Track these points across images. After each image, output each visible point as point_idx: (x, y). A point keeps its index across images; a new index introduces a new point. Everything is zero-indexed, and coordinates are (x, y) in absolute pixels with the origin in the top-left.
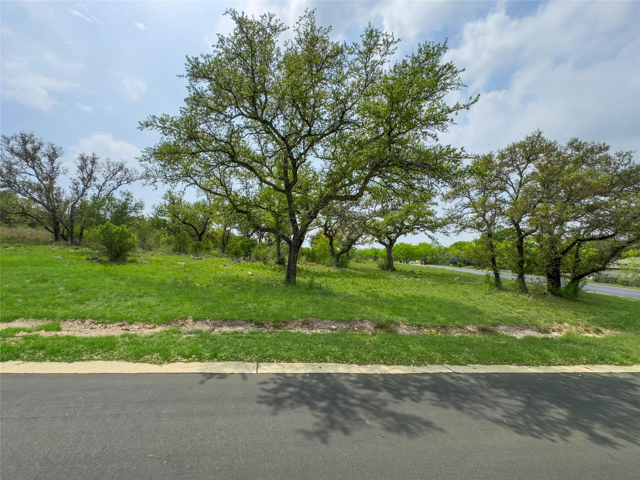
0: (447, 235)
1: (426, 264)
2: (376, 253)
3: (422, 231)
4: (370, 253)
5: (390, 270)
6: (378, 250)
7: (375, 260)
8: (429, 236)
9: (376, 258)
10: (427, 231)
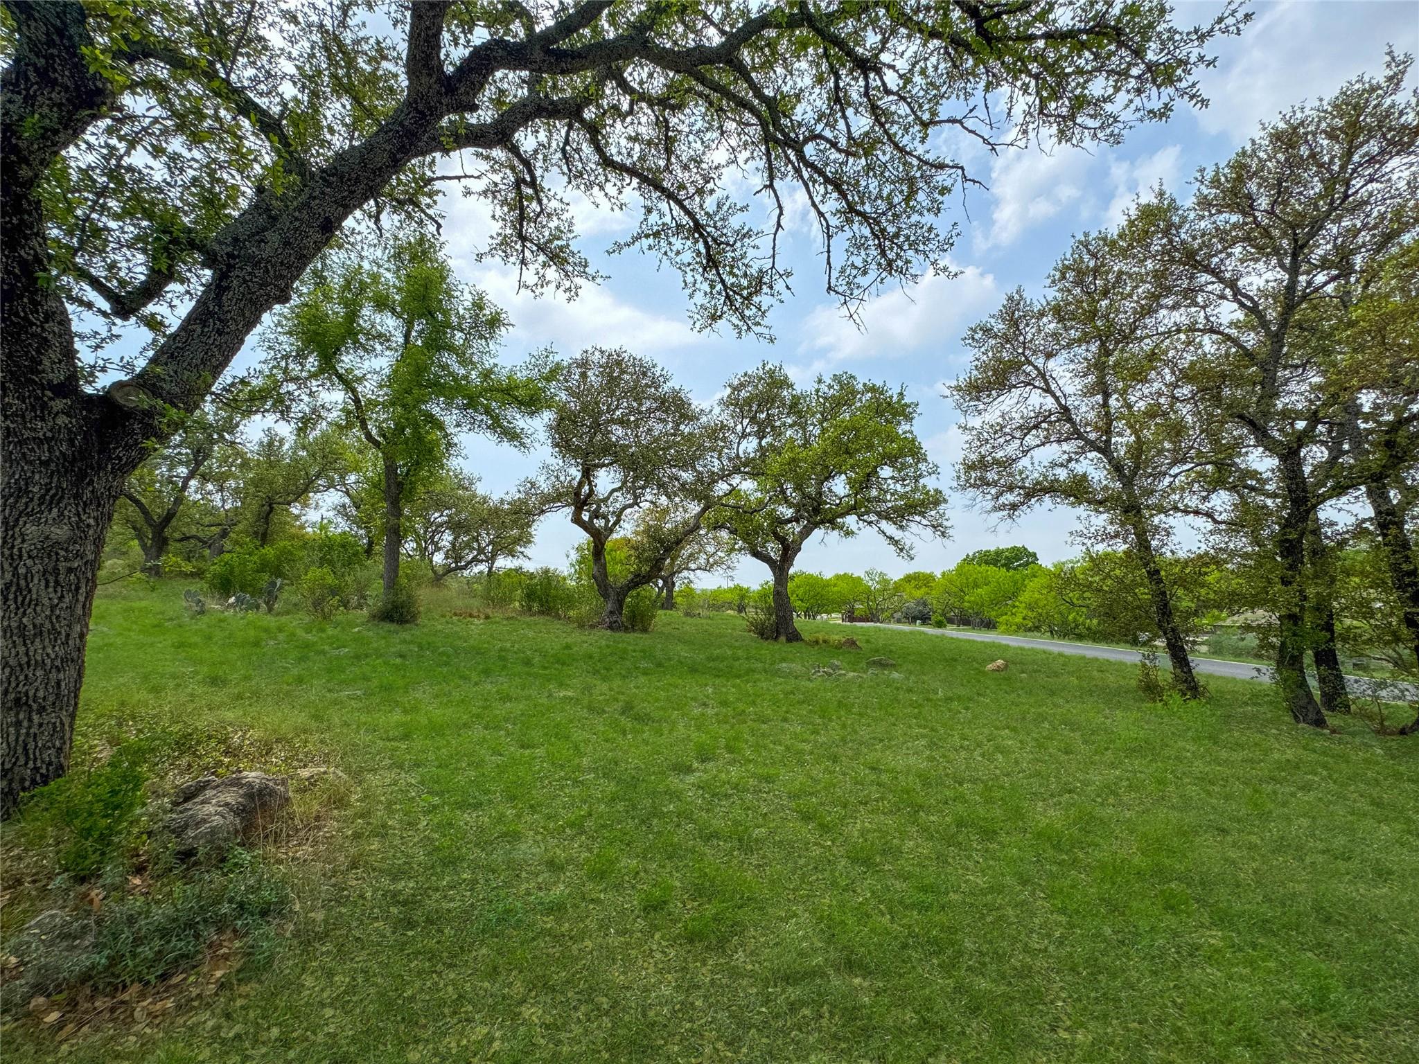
0: (943, 534)
1: (852, 619)
2: (742, 597)
3: (870, 523)
4: (729, 596)
5: (783, 639)
6: (748, 590)
7: (740, 611)
8: (891, 538)
9: (741, 608)
10: (884, 525)
